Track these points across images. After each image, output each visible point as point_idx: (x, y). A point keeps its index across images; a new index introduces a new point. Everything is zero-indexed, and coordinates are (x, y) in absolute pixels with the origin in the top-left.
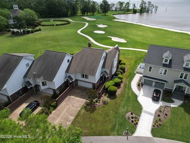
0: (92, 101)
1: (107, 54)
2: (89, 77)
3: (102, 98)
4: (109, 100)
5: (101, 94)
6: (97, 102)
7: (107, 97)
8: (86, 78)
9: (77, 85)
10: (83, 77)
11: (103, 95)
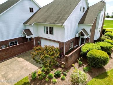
0: (47, 73)
1: (88, 8)
2: (55, 31)
3: (72, 70)
4: (87, 76)
5: (70, 61)
6: (57, 76)
7: (84, 70)
8: (50, 33)
9: (38, 44)
10: (47, 33)
11: (76, 65)
